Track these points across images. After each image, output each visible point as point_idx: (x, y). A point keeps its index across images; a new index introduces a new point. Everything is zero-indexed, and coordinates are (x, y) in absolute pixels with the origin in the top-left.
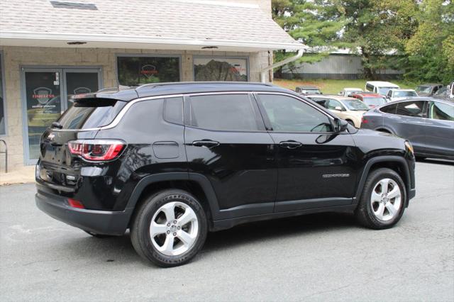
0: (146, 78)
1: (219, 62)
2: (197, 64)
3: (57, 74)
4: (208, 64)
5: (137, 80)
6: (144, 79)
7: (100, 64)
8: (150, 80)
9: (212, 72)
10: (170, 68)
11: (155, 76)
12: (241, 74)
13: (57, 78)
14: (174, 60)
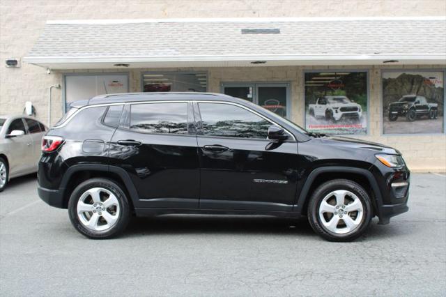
0: (333, 91)
1: (411, 76)
2: (387, 78)
3: (251, 88)
4: (398, 78)
5: (323, 93)
6: (330, 92)
7: (289, 79)
8: (336, 93)
9: (403, 84)
10: (359, 81)
11: (342, 89)
12: (437, 87)
13: (251, 92)
14: (362, 75)
